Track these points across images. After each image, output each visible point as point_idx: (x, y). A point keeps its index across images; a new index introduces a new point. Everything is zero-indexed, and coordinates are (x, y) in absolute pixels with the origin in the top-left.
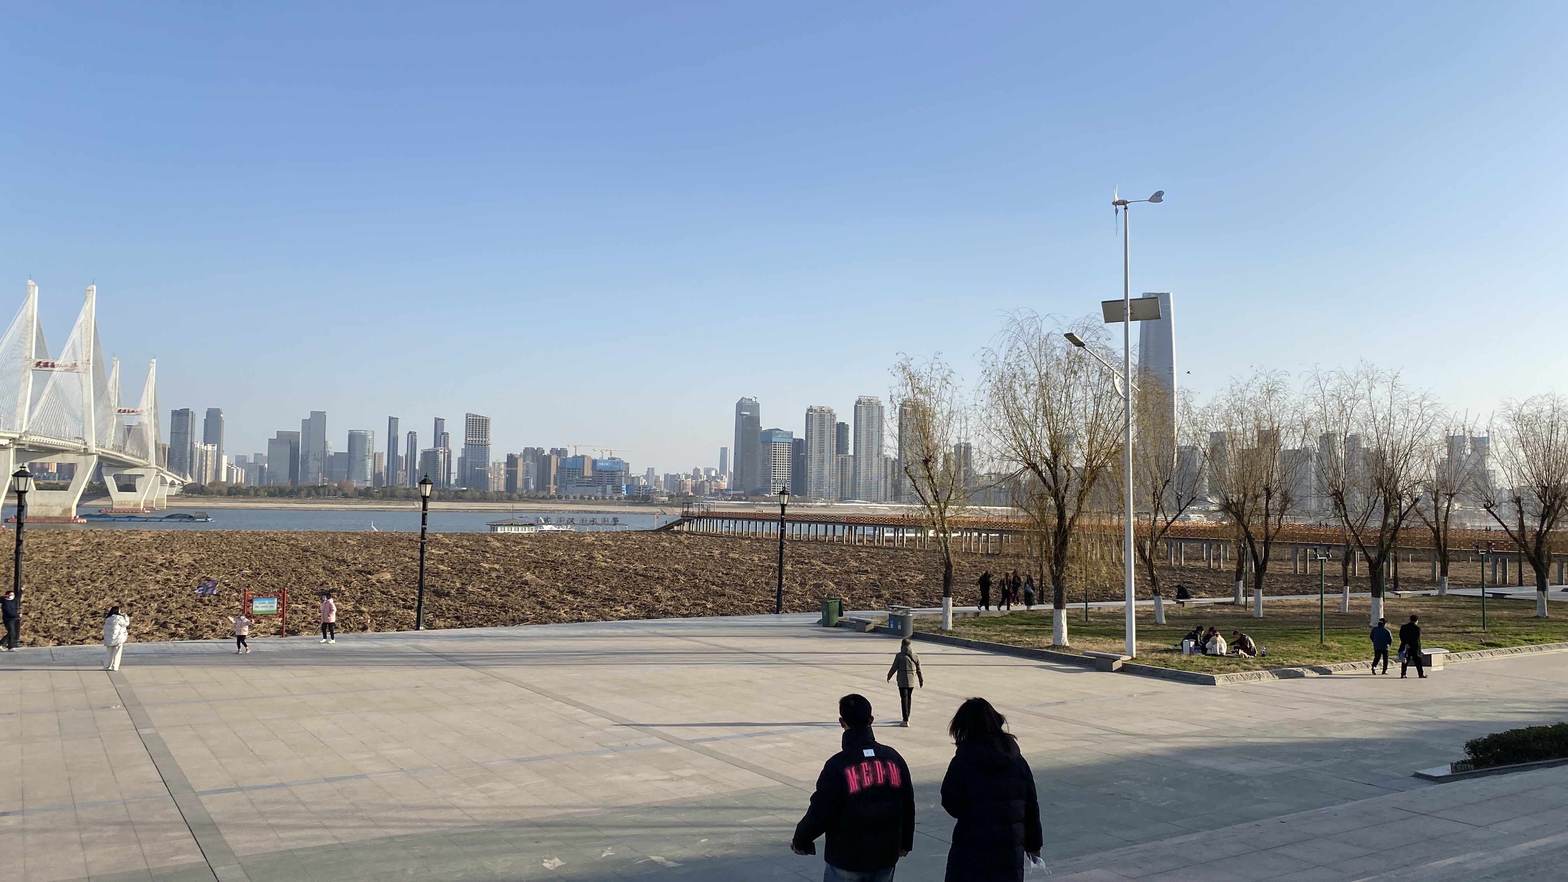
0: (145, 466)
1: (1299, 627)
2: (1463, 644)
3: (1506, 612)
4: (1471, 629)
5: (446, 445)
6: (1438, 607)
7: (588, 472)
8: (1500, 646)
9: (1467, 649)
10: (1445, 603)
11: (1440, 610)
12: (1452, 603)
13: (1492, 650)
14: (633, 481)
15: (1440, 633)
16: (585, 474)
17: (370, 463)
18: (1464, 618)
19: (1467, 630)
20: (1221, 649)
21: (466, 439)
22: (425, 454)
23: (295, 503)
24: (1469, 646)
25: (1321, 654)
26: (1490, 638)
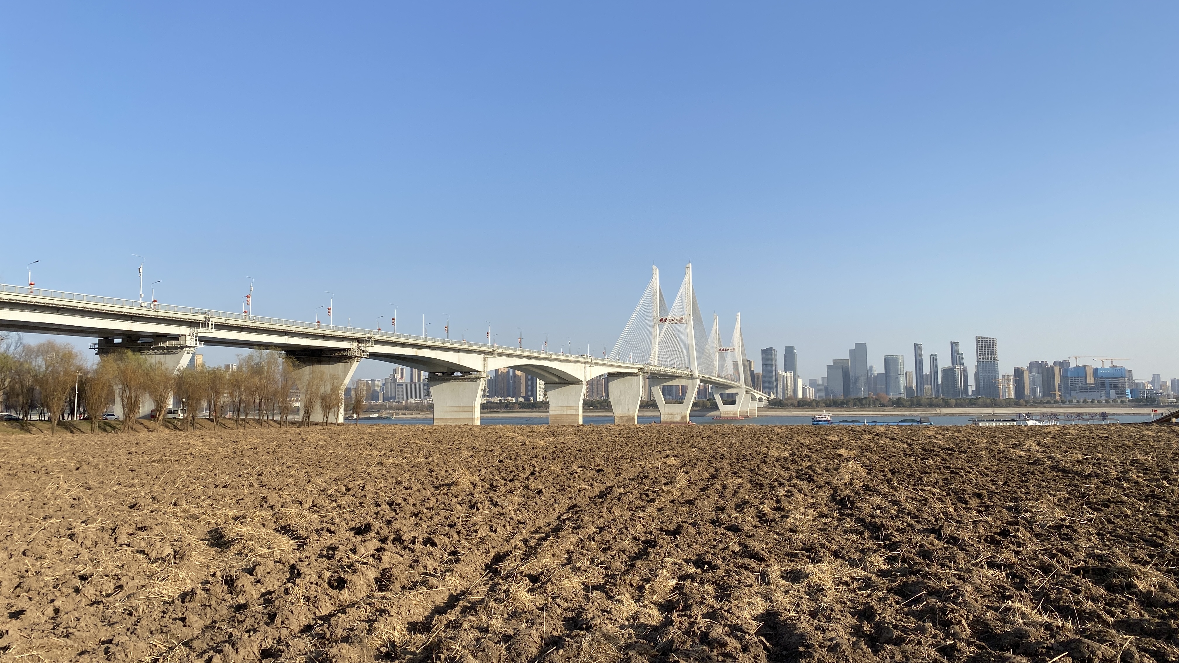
0: (738, 387)
5: (961, 363)
7: (1090, 379)
14: (1137, 386)
16: (1088, 381)
17: (902, 380)
21: (977, 357)
22: (945, 371)
23: (845, 411)
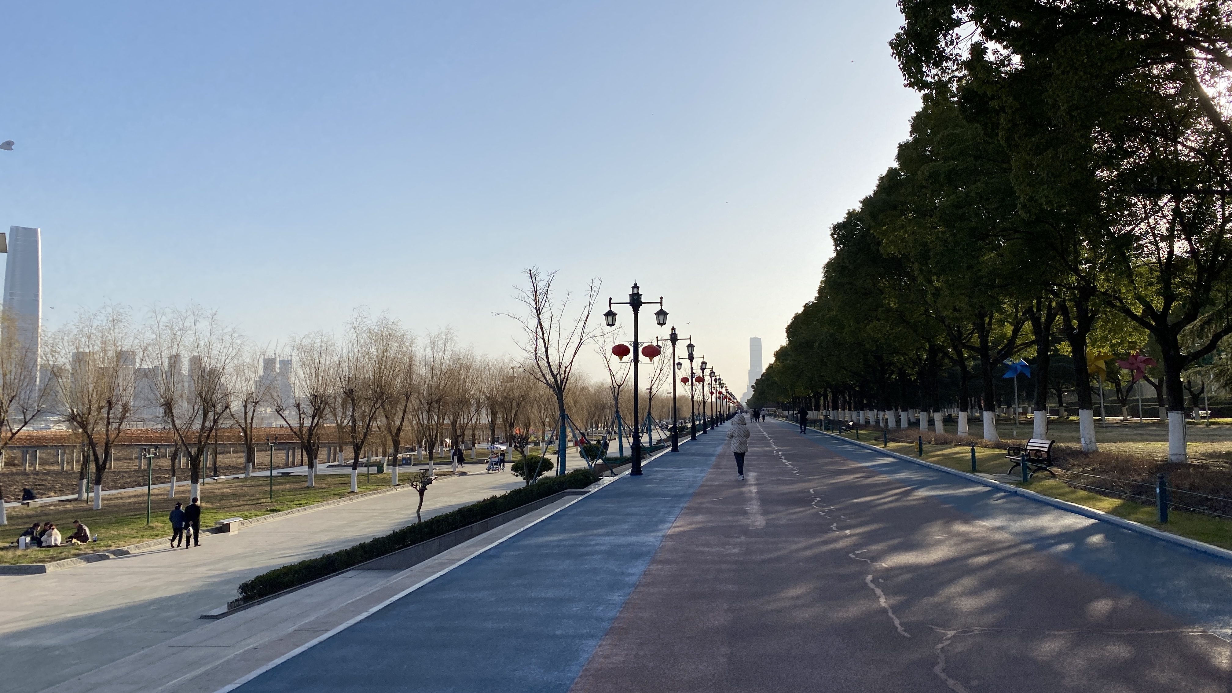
1: (132, 513)
2: (254, 512)
3: (288, 486)
4: (262, 500)
6: (243, 486)
8: (279, 511)
9: (256, 516)
10: (249, 483)
11: (244, 488)
12: (253, 483)
13: (274, 514)
15: (240, 506)
18: (260, 492)
19: (259, 502)
20: (55, 540)
24: (258, 513)
25: (145, 533)
26: (274, 506)
